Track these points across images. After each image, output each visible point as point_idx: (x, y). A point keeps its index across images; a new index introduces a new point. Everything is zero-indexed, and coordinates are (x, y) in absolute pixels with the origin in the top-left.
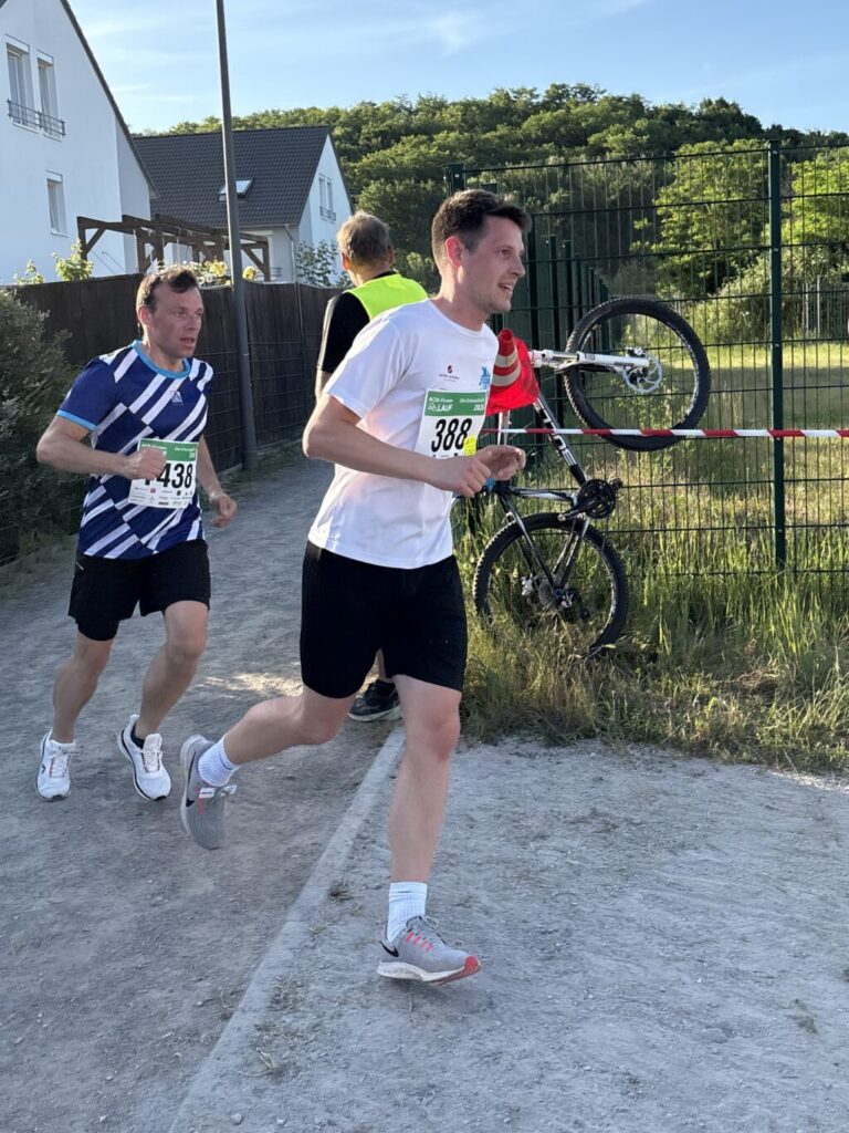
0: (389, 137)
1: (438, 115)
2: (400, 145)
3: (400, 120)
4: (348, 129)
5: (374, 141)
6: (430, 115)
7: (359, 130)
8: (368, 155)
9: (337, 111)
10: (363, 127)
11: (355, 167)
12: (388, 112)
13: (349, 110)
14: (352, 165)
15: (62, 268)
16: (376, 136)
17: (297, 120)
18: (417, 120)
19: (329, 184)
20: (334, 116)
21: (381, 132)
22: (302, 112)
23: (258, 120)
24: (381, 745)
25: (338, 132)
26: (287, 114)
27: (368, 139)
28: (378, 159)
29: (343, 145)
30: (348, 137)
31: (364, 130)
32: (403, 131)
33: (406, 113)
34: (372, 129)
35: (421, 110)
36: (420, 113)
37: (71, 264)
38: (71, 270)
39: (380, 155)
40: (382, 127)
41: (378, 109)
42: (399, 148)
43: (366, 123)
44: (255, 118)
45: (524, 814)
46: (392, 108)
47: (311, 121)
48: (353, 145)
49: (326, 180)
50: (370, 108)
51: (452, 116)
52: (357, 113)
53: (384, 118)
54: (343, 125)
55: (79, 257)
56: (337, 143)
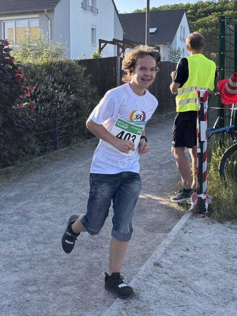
0: (207, 13)
1: (226, 5)
2: (211, 16)
3: (212, 7)
4: (192, 10)
5: (202, 14)
6: (223, 5)
7: (197, 11)
8: (199, 19)
9: (189, 4)
10: (198, 10)
11: (194, 23)
12: (207, 4)
13: (193, 4)
14: (193, 22)
15: (92, 55)
16: (203, 13)
17: (175, 8)
18: (217, 7)
19: (184, 29)
20: (188, 6)
21: (204, 11)
22: (177, 5)
23: (162, 8)
24: (180, 218)
25: (189, 11)
26: (172, 6)
27: (200, 14)
28: (202, 21)
29: (190, 16)
30: (192, 13)
31: (198, 11)
32: (212, 11)
33: (214, 4)
34: (201, 10)
35: (220, 3)
36: (219, 4)
37: (96, 54)
38: (95, 56)
39: (203, 19)
40: (205, 10)
41: (204, 3)
42: (211, 17)
43: (199, 8)
44: (161, 8)
45: (230, 249)
46: (209, 3)
47: (180, 8)
48: (194, 16)
49: (183, 28)
50: (201, 3)
51: (231, 5)
52: (196, 5)
53: (206, 6)
54: (191, 9)
55: (98, 52)
56: (188, 15)
